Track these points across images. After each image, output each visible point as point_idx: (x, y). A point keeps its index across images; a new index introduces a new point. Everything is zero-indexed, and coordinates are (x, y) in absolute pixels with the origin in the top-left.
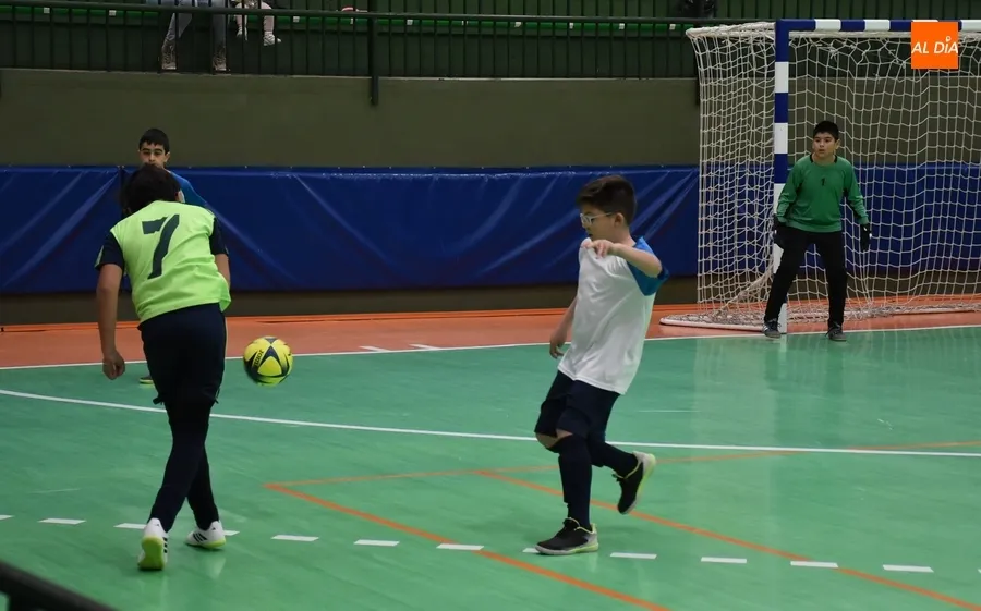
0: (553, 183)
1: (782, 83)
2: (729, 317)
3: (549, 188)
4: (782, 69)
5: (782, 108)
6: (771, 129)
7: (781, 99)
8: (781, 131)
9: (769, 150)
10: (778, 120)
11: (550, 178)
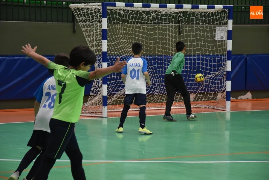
0: (19, 61)
1: (105, 26)
2: (87, 111)
3: (18, 63)
4: (104, 20)
5: (105, 35)
6: (101, 42)
7: (104, 31)
8: (105, 43)
9: (101, 50)
10: (103, 39)
11: (18, 59)
